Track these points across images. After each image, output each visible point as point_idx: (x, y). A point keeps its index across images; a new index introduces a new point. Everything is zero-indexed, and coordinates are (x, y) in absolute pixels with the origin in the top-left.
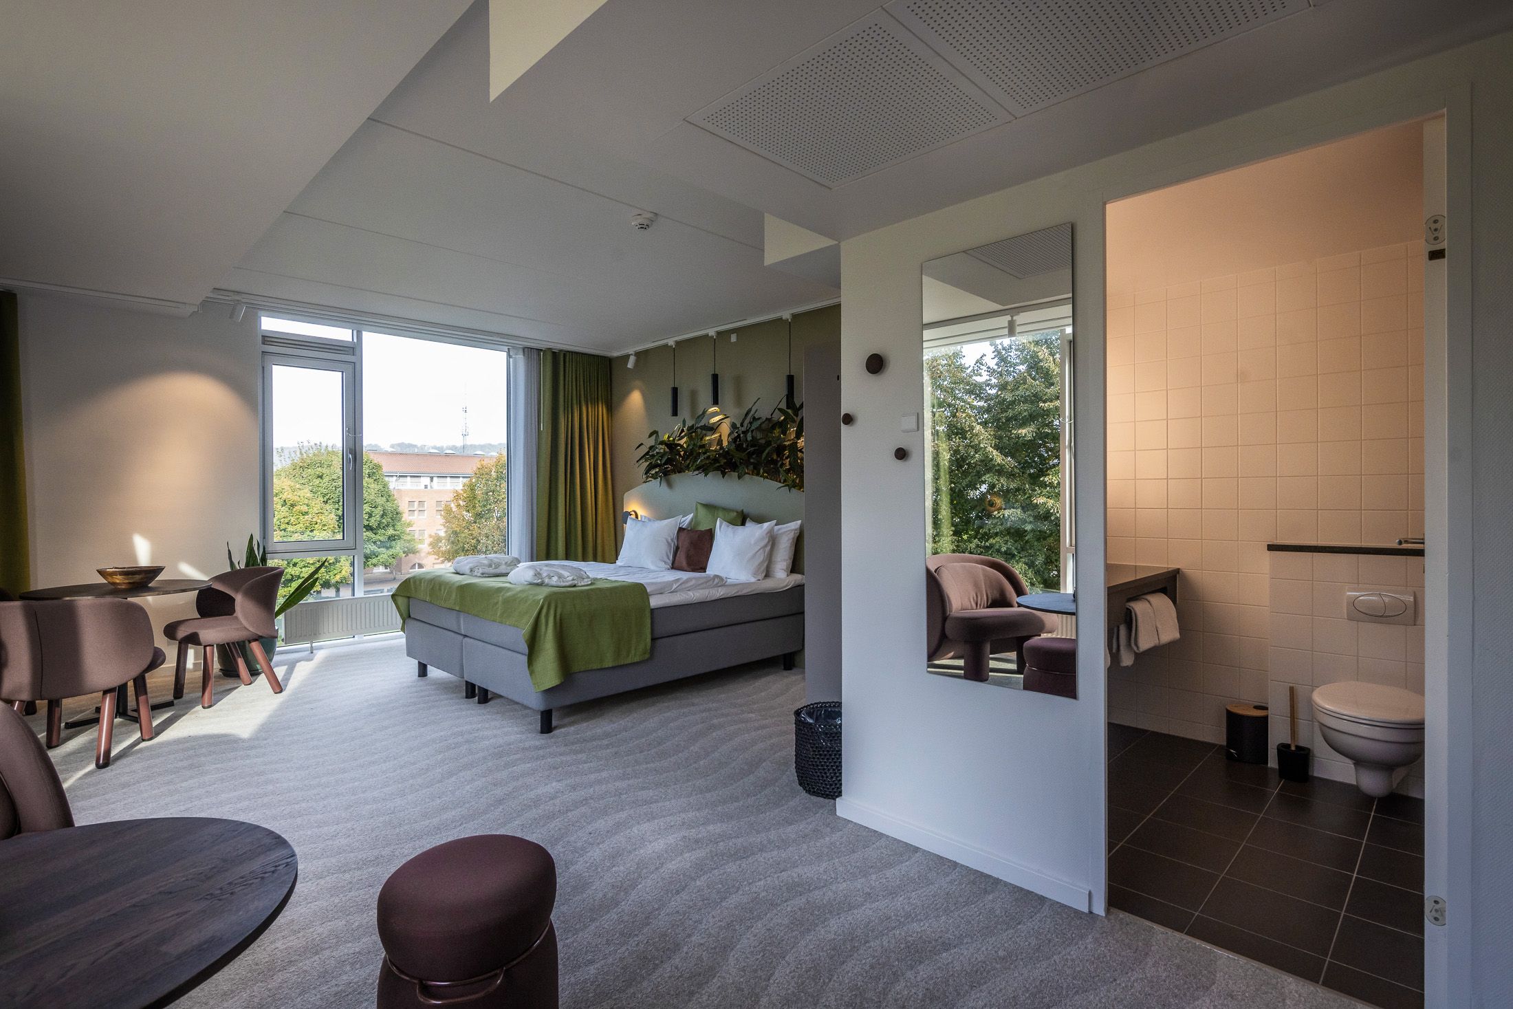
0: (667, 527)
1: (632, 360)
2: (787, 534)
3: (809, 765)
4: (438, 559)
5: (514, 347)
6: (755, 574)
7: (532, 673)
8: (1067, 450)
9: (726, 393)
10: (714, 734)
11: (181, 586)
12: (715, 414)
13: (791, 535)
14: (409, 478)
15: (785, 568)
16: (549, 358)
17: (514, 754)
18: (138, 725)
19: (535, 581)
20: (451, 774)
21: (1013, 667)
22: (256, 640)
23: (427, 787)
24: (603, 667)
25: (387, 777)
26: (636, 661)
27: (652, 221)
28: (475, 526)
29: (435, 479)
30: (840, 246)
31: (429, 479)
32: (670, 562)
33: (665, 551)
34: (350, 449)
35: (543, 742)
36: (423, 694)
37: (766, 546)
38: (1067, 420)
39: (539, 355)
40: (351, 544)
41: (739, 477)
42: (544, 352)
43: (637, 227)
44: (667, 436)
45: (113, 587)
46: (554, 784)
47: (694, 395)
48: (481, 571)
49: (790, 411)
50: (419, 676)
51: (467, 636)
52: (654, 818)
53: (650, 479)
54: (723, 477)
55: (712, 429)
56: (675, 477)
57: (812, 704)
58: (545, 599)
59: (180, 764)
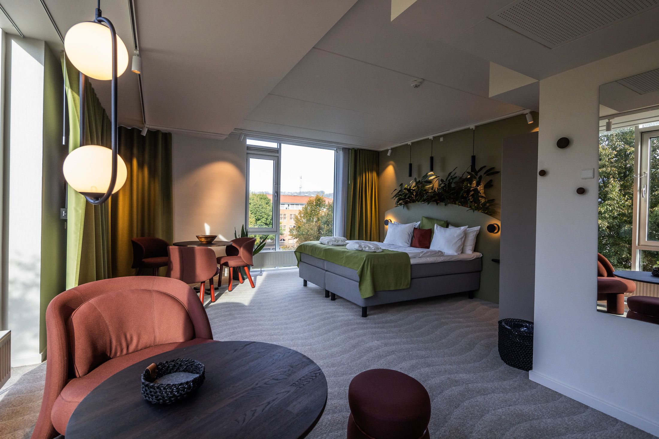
0: (408, 228)
1: (390, 152)
2: (473, 232)
3: (509, 350)
4: (292, 237)
5: (339, 148)
6: (457, 251)
7: (360, 289)
8: (638, 192)
9: (437, 166)
10: (445, 327)
11: (221, 243)
12: (431, 175)
13: (475, 233)
14: (295, 205)
15: (471, 249)
16: (353, 152)
17: (354, 325)
18: (210, 295)
19: (359, 249)
20: (329, 331)
21: (605, 309)
22: (246, 266)
23: (322, 336)
24: (390, 290)
25: (304, 329)
26: (404, 288)
27: (421, 83)
28: (307, 225)
29: (290, 205)
30: (539, 82)
31: (288, 205)
32: (410, 243)
33: (407, 238)
34: (276, 191)
35: (365, 321)
36: (307, 294)
37: (462, 238)
38: (639, 176)
39: (349, 151)
40: (275, 230)
41: (446, 205)
42: (351, 149)
43: (414, 87)
44: (406, 186)
45: (201, 243)
46: (376, 342)
47: (419, 168)
48: (332, 243)
49: (473, 173)
50: (304, 286)
51: (327, 271)
52: (430, 366)
53: (399, 205)
54: (437, 205)
55: (430, 182)
56: (411, 205)
57: (506, 319)
58: (366, 257)
59: (226, 313)
